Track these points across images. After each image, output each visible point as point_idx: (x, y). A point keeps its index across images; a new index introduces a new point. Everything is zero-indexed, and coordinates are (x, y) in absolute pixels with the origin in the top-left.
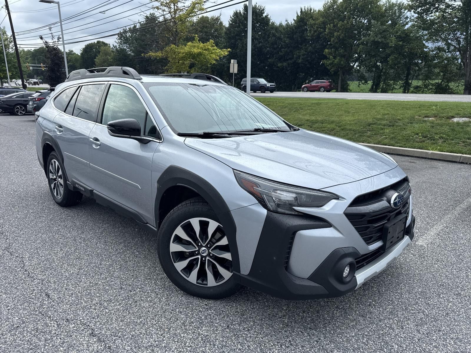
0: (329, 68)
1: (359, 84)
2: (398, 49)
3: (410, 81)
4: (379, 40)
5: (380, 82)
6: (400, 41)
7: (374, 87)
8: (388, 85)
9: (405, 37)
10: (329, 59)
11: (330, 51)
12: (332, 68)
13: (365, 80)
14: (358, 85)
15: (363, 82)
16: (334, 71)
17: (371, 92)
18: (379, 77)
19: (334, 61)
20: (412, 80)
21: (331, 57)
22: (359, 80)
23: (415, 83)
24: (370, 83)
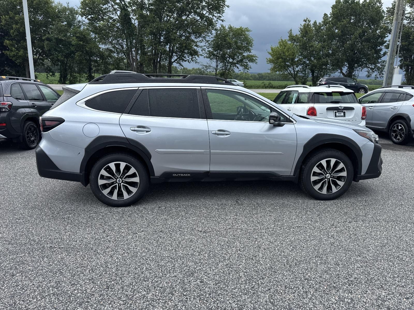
0: (14, 59)
1: (48, 76)
2: (79, 48)
3: (93, 75)
4: (63, 38)
5: (67, 75)
6: (81, 41)
7: (62, 79)
8: (75, 78)
9: (83, 38)
10: (12, 51)
11: (11, 42)
12: (17, 60)
13: (53, 73)
14: (46, 77)
15: (51, 74)
16: (19, 63)
17: (60, 84)
18: (66, 70)
19: (17, 53)
20: (94, 73)
21: (13, 48)
22: (46, 72)
23: (97, 76)
24: (57, 75)
